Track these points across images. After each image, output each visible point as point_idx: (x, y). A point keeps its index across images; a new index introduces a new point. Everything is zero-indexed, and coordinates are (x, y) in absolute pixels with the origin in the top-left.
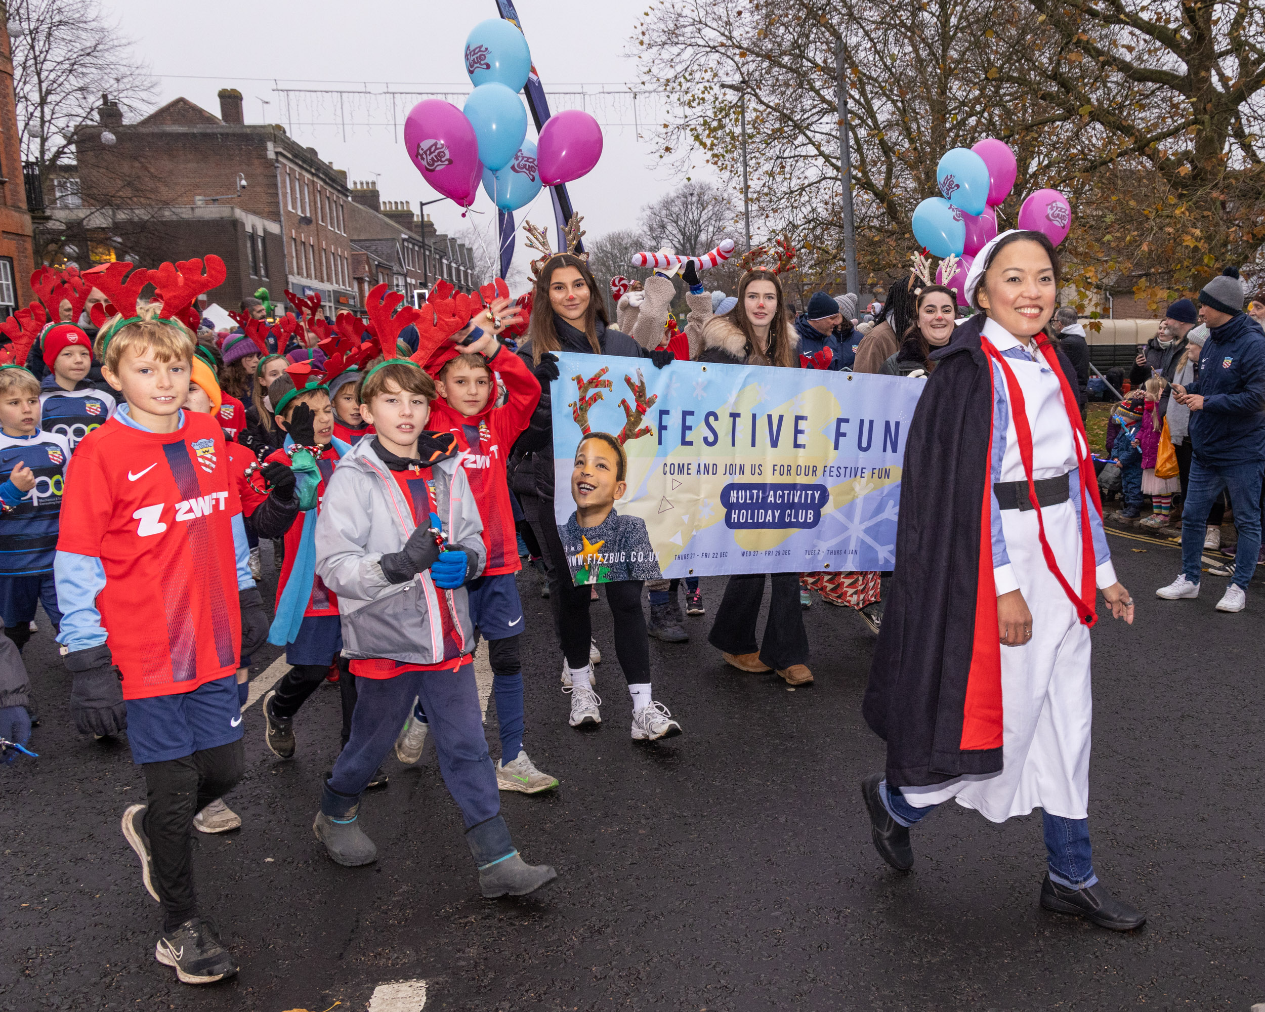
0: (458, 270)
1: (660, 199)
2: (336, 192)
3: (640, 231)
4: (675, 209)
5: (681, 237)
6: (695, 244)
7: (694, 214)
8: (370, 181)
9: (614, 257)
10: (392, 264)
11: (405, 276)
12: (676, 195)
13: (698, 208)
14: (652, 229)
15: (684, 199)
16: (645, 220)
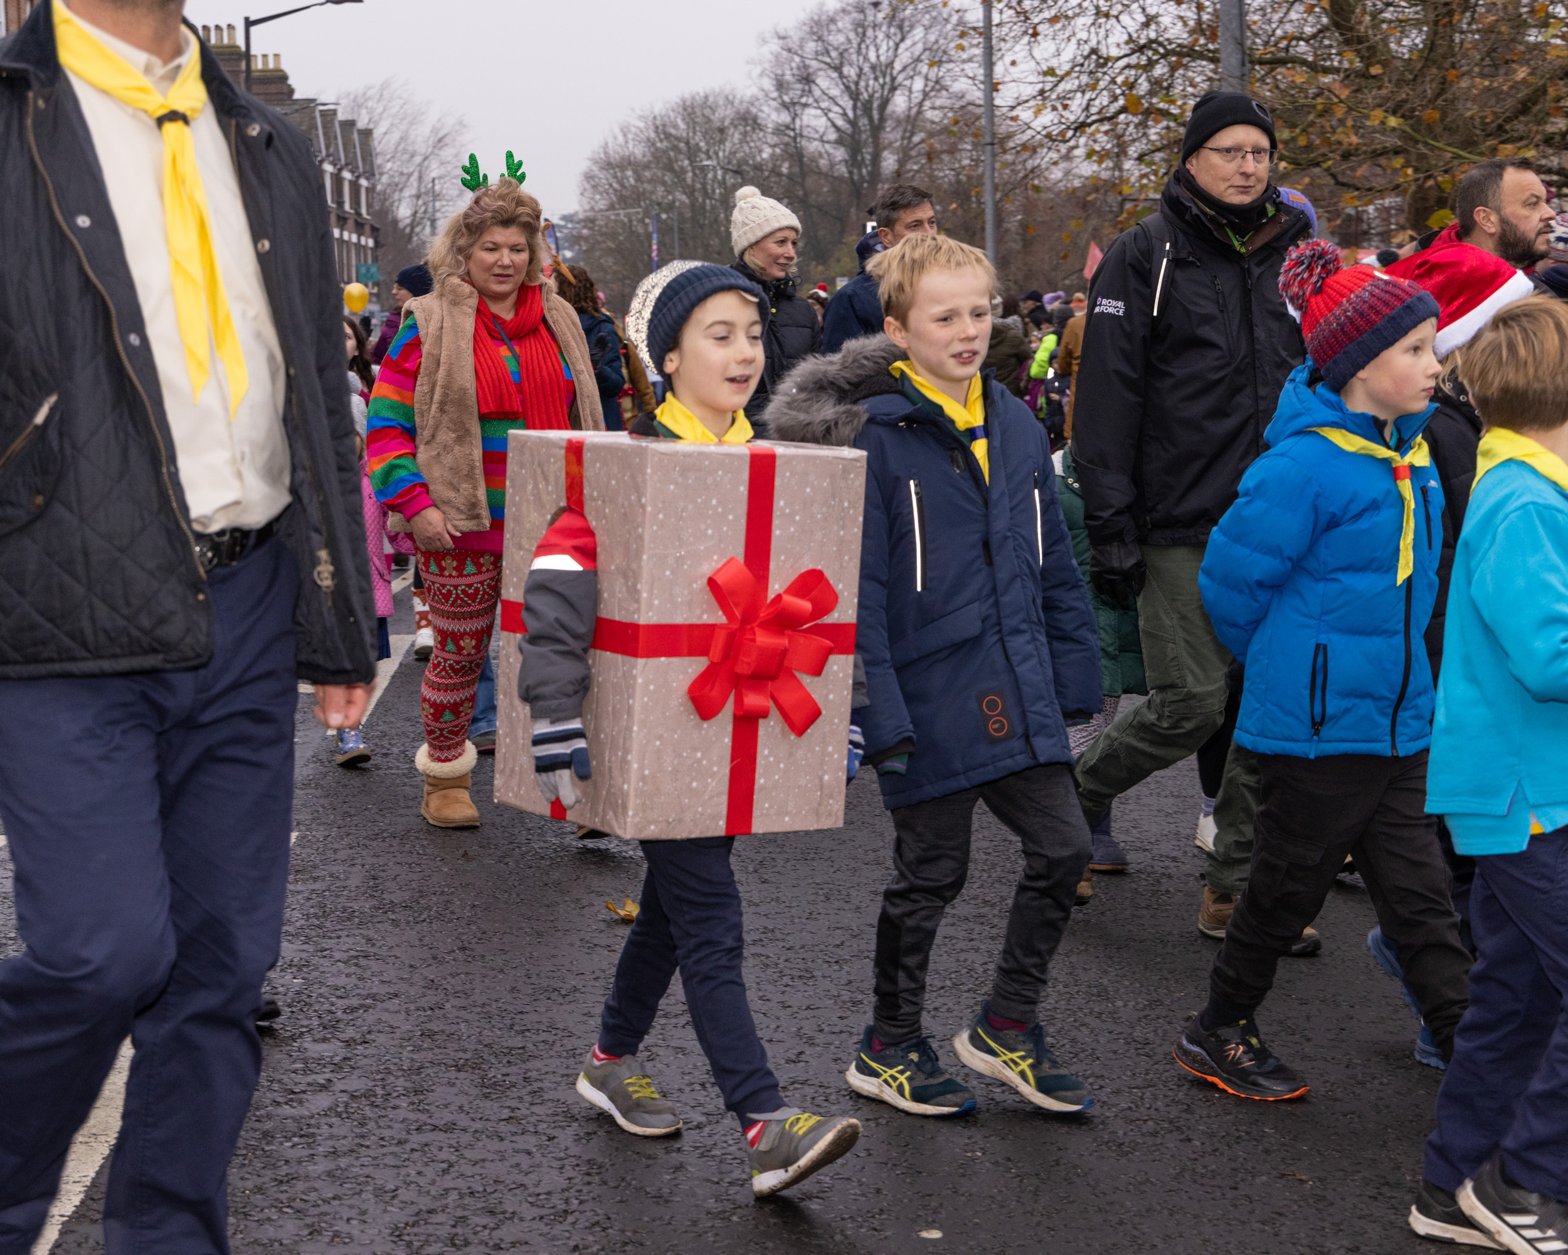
0: (338, 179)
1: (803, 16)
3: (755, 91)
4: (837, 39)
5: (848, 104)
6: (882, 119)
7: (880, 49)
9: (693, 152)
12: (838, 6)
13: (888, 37)
14: (781, 85)
15: (856, 15)
16: (767, 65)
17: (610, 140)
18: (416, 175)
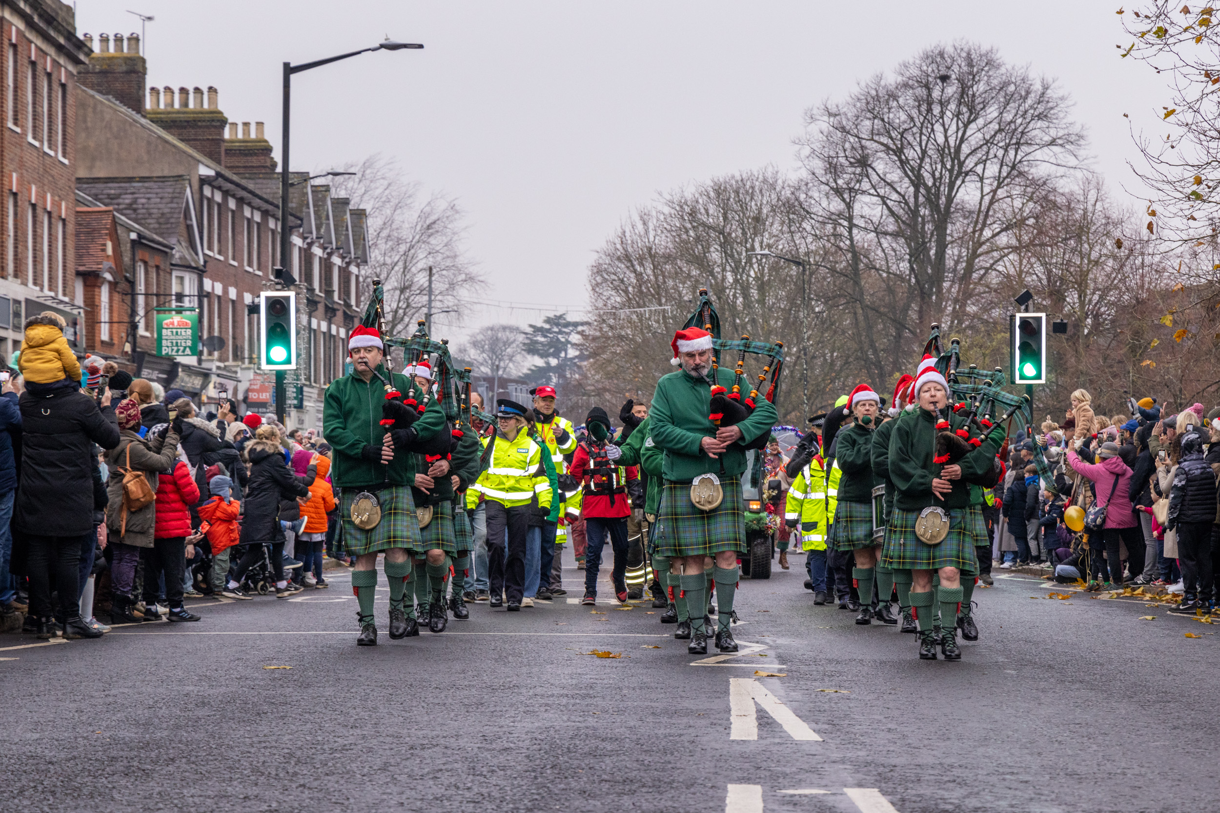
0: (327, 265)
1: (856, 91)
2: (51, 51)
3: (804, 174)
4: (899, 117)
5: (908, 190)
6: (949, 209)
7: (947, 129)
8: (126, 35)
10: (173, 241)
11: (200, 272)
12: (900, 79)
13: (958, 115)
14: (833, 168)
15: (921, 92)
16: (817, 146)
17: (628, 230)
18: (401, 264)
